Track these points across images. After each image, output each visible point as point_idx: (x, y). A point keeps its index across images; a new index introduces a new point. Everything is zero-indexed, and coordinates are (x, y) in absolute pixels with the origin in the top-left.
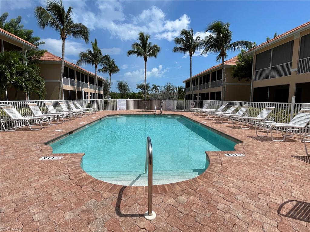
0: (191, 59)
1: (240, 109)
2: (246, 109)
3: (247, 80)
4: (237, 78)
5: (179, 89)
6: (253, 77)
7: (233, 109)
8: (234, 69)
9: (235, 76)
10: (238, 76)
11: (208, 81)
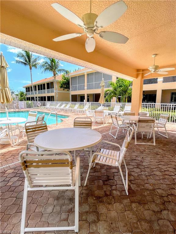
0: (31, 72)
1: (67, 105)
2: (69, 105)
3: (67, 90)
4: (62, 88)
5: (21, 92)
6: (70, 89)
7: (64, 105)
8: (60, 83)
9: (61, 87)
10: (63, 87)
11: (44, 89)
